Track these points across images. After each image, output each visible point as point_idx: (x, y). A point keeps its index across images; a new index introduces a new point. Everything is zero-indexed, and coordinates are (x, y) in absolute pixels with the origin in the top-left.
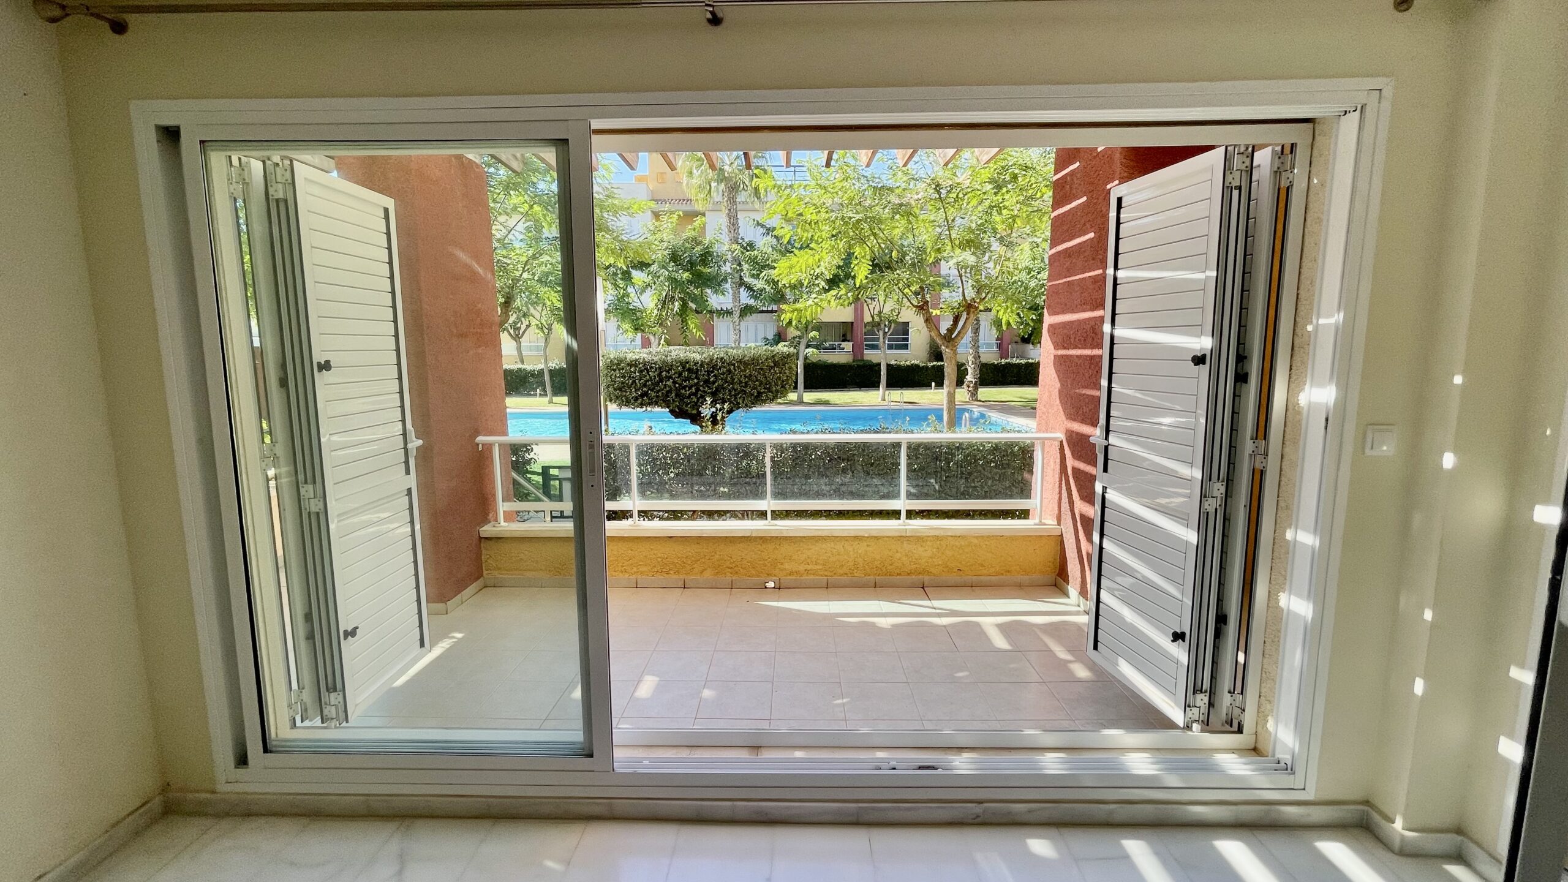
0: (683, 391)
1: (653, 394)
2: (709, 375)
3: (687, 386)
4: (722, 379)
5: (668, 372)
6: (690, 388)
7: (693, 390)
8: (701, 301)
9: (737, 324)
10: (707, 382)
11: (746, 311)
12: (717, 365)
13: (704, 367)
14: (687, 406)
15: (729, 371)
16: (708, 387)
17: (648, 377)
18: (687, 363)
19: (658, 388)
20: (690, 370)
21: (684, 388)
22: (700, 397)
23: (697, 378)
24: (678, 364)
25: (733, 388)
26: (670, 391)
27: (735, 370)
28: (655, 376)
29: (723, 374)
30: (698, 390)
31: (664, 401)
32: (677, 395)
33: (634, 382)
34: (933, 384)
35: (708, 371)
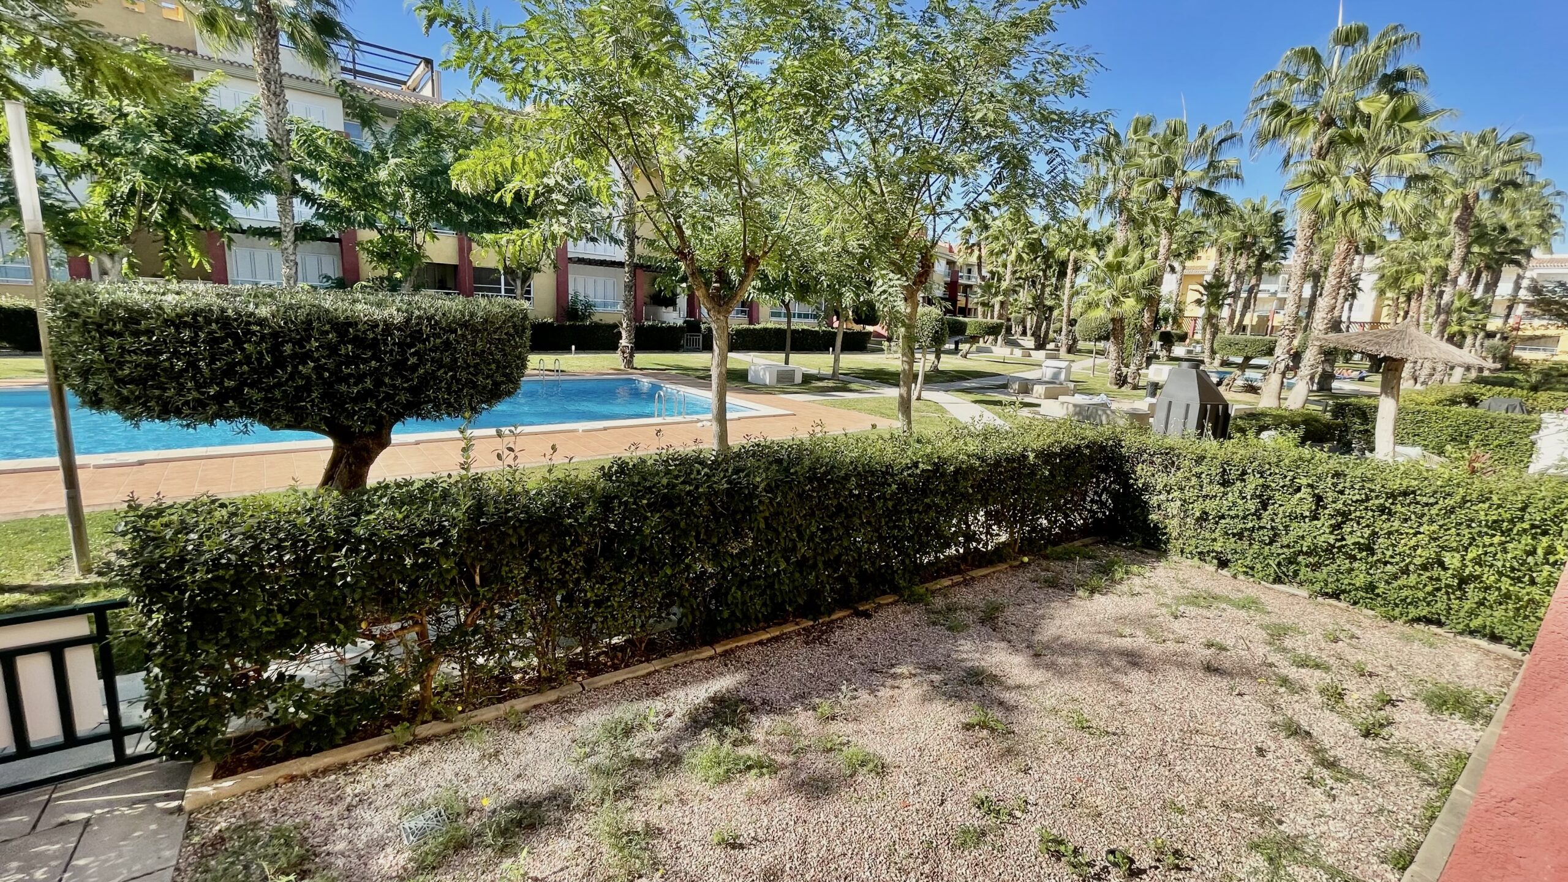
0: (343, 388)
1: (256, 395)
2: (403, 353)
3: (350, 375)
4: (433, 360)
5: (300, 343)
6: (360, 378)
7: (368, 383)
8: (212, 209)
9: (290, 251)
10: (400, 366)
11: (305, 233)
12: (420, 332)
13: (391, 335)
14: (350, 416)
15: (447, 344)
16: (403, 377)
17: (239, 355)
18: (350, 324)
19: (272, 381)
20: (358, 341)
21: (345, 379)
22: (384, 399)
23: (376, 357)
24: (327, 327)
25: (453, 377)
26: (308, 388)
27: (458, 343)
28: (260, 353)
29: (435, 349)
30: (378, 383)
31: (289, 410)
32: (324, 397)
33: (192, 364)
34: (573, 347)
35: (400, 345)
